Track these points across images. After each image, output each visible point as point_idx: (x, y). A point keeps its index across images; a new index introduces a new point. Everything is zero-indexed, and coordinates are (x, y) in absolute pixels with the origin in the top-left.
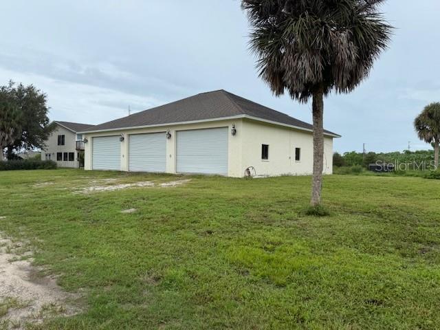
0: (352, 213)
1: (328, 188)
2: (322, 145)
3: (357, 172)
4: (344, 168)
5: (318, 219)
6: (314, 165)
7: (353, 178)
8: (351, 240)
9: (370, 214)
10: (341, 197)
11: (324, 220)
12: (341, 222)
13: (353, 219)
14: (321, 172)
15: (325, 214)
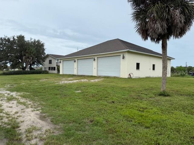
0: (181, 95)
1: (169, 83)
2: (167, 63)
3: (183, 76)
5: (164, 97)
6: (163, 72)
7: (181, 79)
8: (181, 108)
9: (191, 96)
10: (175, 87)
11: (167, 98)
12: (176, 99)
13: (181, 98)
14: (166, 76)
15: (168, 95)
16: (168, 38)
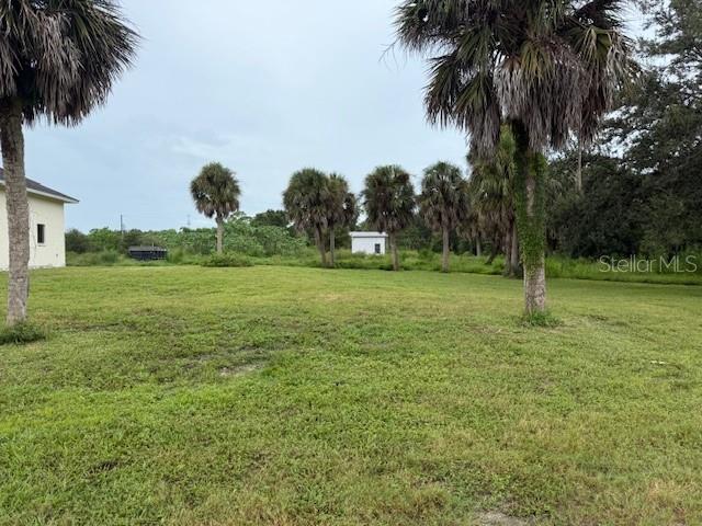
0: (87, 329)
1: (51, 290)
2: (26, 213)
3: (109, 261)
4: (89, 256)
5: (21, 348)
6: (11, 249)
8: (81, 375)
9: (116, 328)
10: (70, 303)
11: (33, 349)
12: (67, 348)
13: (87, 338)
14: (26, 263)
15: (37, 338)
16: (30, 117)
